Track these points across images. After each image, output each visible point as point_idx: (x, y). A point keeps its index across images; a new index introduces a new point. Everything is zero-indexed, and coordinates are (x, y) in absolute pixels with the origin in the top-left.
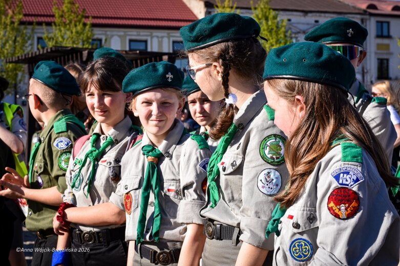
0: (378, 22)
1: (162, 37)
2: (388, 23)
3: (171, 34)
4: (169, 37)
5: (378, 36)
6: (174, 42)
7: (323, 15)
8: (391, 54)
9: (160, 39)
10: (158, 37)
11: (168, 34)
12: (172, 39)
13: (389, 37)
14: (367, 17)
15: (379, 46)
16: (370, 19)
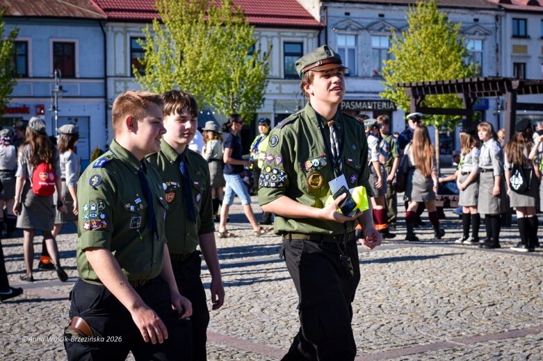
0: (514, 19)
1: (272, 37)
2: (525, 20)
3: (282, 34)
4: (279, 37)
5: (514, 37)
6: (285, 43)
7: (453, 10)
8: (529, 57)
9: (270, 40)
10: (267, 37)
11: (279, 33)
12: (283, 39)
13: (526, 37)
14: (503, 13)
15: (515, 48)
16: (505, 16)
